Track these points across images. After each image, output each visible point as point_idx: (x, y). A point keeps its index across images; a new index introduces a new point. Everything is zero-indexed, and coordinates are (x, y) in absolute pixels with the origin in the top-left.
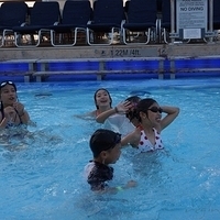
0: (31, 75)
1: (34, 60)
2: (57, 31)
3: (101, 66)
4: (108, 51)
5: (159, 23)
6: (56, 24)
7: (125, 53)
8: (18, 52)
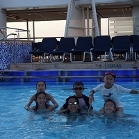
0: (59, 78)
1: (61, 70)
2: (74, 53)
3: (99, 73)
4: (103, 65)
5: (131, 49)
6: (73, 50)
7: (113, 66)
8: (52, 65)
